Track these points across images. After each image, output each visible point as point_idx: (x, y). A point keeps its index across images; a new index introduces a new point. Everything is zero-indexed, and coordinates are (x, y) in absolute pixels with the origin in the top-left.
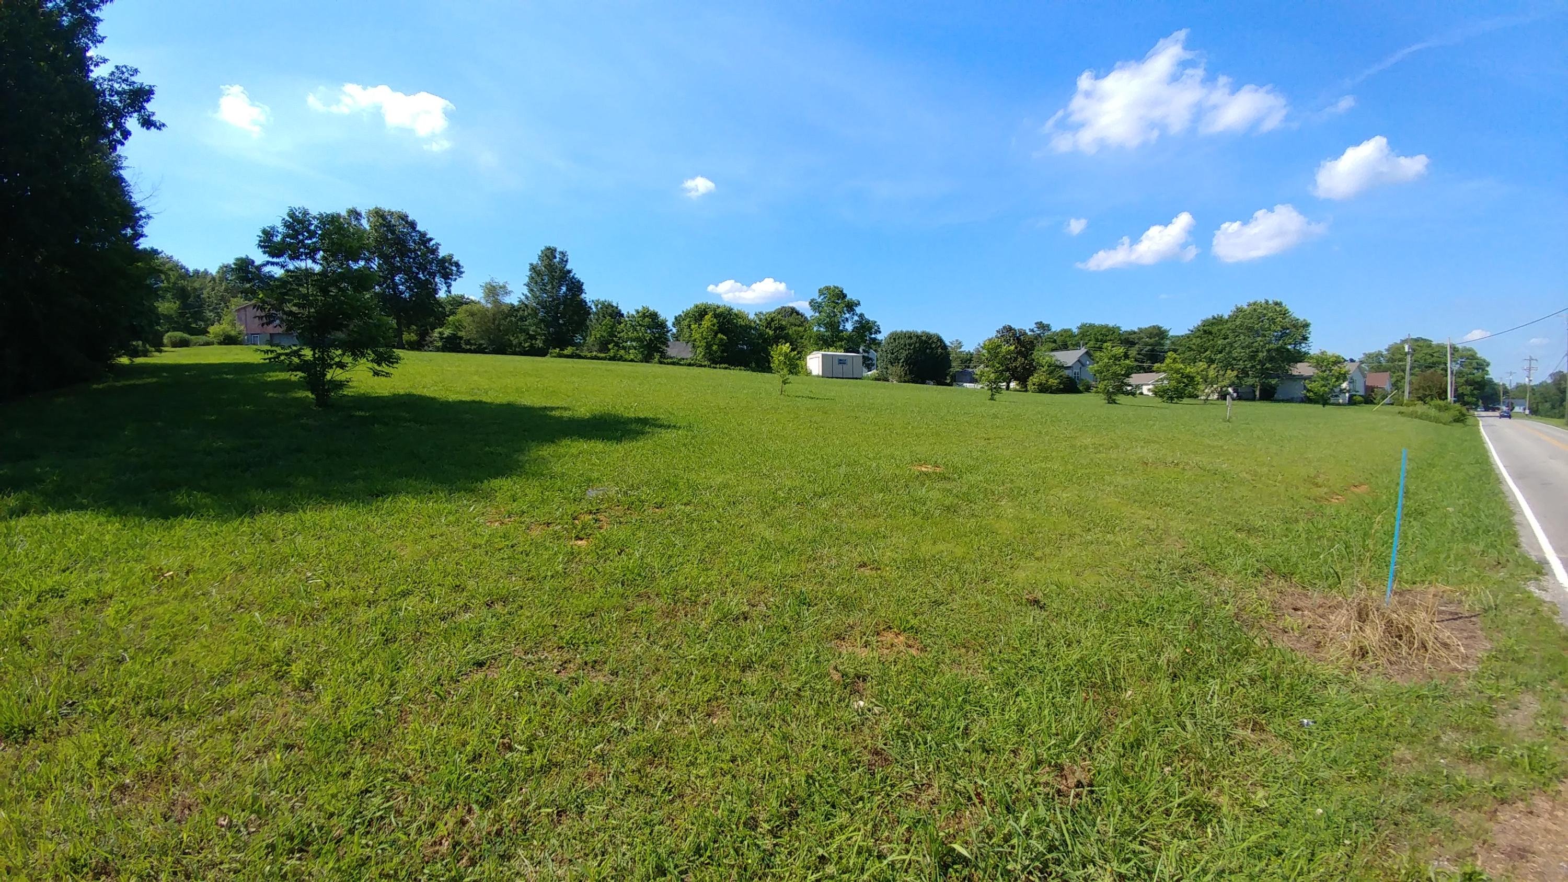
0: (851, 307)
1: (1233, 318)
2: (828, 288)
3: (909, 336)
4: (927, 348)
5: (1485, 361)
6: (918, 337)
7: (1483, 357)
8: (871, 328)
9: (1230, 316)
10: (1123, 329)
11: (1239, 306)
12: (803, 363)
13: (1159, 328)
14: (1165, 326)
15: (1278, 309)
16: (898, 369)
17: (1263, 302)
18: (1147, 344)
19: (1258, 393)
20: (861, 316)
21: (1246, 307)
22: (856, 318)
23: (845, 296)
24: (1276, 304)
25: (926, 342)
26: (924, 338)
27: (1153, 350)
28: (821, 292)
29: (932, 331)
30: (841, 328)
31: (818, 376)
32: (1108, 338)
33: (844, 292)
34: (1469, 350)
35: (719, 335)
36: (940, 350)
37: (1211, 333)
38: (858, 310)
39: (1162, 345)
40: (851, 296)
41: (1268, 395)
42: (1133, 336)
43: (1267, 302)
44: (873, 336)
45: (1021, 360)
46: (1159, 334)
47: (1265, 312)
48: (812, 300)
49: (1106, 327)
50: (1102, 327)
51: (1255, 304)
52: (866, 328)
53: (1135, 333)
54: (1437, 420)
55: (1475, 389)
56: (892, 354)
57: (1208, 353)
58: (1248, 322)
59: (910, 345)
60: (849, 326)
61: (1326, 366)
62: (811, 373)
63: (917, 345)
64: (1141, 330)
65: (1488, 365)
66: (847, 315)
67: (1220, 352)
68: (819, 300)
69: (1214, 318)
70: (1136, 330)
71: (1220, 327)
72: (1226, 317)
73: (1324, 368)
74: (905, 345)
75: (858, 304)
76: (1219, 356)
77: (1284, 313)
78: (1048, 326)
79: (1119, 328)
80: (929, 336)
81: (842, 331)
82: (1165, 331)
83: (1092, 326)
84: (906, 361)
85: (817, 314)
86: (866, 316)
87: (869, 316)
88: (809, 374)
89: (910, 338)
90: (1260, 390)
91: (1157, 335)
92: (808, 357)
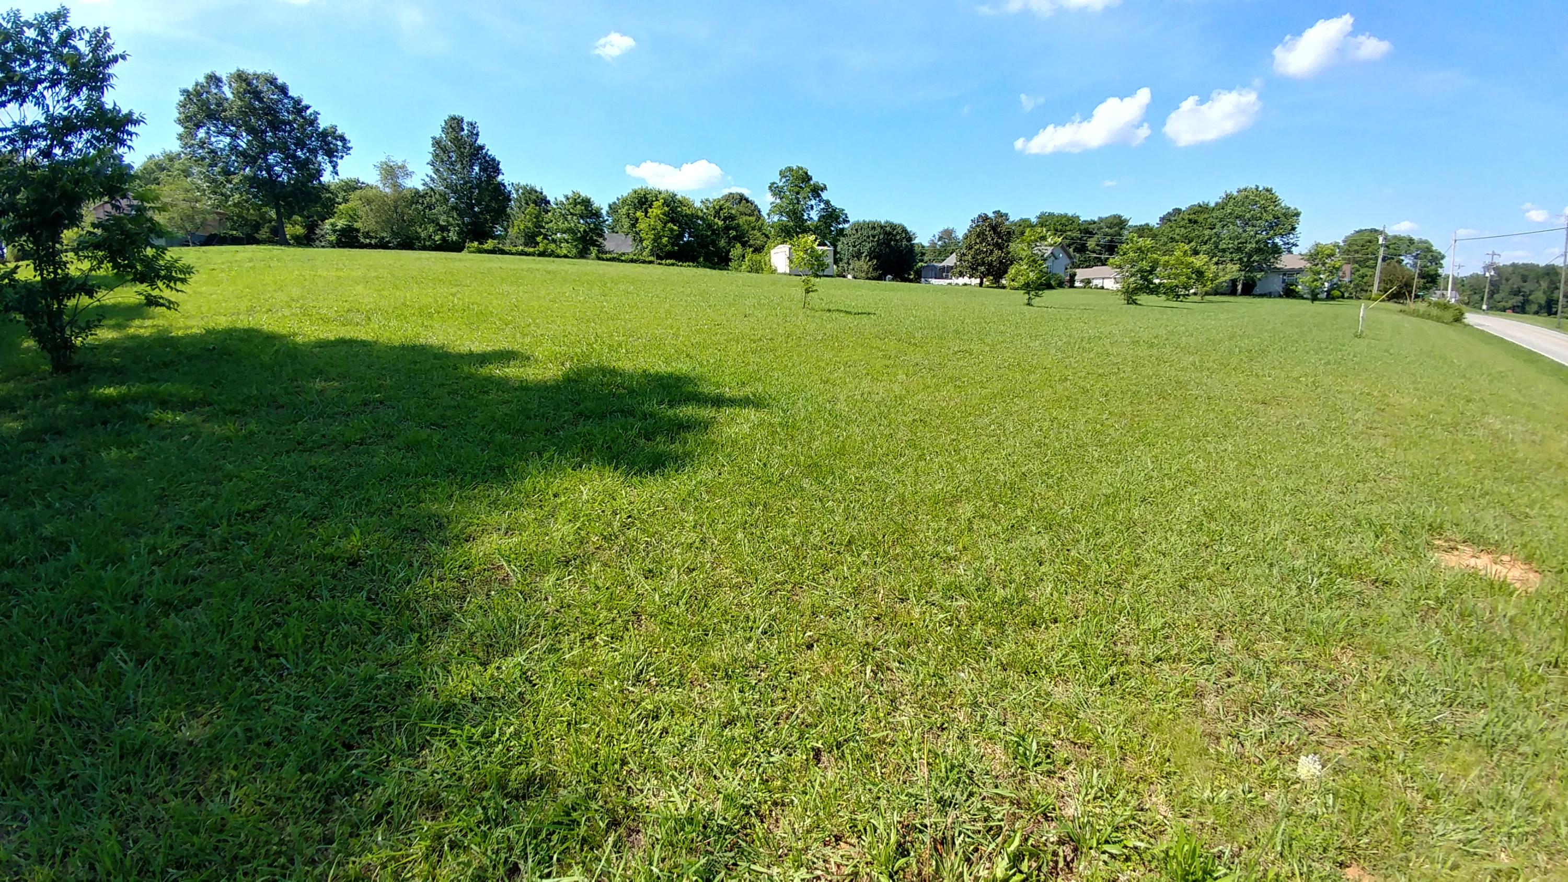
0: (817, 191)
1: (1221, 206)
2: (790, 169)
3: (873, 226)
4: (891, 240)
5: (1440, 253)
6: (882, 227)
7: (1439, 250)
8: (838, 217)
9: (1217, 204)
10: (1082, 219)
11: (1228, 192)
12: (767, 259)
13: (1120, 217)
14: (1125, 216)
15: (1269, 196)
16: (863, 264)
17: (1254, 187)
18: (1106, 234)
19: (1240, 287)
20: (827, 203)
21: (1235, 194)
22: (822, 206)
23: (810, 179)
24: (1267, 190)
25: (890, 233)
26: (888, 229)
27: (1111, 241)
28: (782, 174)
29: (896, 221)
30: (806, 217)
31: (785, 274)
32: (1068, 228)
33: (809, 173)
34: (1426, 242)
35: (670, 225)
36: (904, 242)
37: (1196, 222)
38: (824, 195)
39: (1120, 235)
40: (817, 179)
41: (1249, 289)
42: (1092, 226)
43: (1257, 188)
44: (841, 226)
45: (997, 252)
46: (1119, 223)
47: (1257, 199)
48: (774, 183)
49: (1066, 215)
50: (1061, 216)
51: (1245, 190)
52: (832, 216)
53: (1095, 223)
54: (1438, 319)
55: (1428, 282)
56: (854, 246)
57: (1192, 244)
58: (1238, 211)
59: (874, 236)
60: (814, 215)
61: (1320, 260)
62: (776, 270)
63: (881, 237)
64: (1101, 219)
65: (1443, 257)
66: (813, 202)
67: (1205, 244)
68: (781, 184)
69: (1200, 206)
70: (1096, 219)
71: (1206, 216)
72: (1212, 204)
73: (1316, 262)
74: (868, 237)
75: (824, 188)
76: (1205, 247)
77: (1275, 201)
78: (1006, 215)
79: (1078, 217)
80: (893, 227)
81: (806, 220)
82: (1126, 221)
83: (1051, 215)
84: (872, 255)
85: (778, 201)
86: (832, 203)
87: (836, 203)
88: (774, 271)
89: (874, 228)
90: (1243, 284)
91: (1116, 225)
92: (772, 252)
